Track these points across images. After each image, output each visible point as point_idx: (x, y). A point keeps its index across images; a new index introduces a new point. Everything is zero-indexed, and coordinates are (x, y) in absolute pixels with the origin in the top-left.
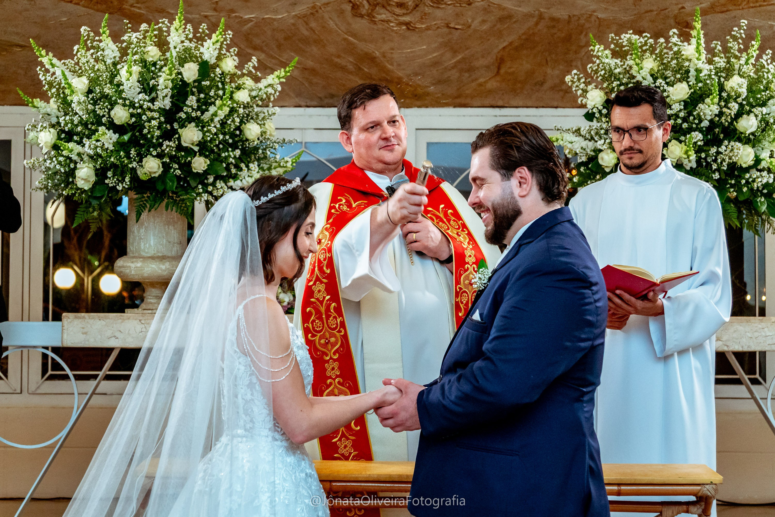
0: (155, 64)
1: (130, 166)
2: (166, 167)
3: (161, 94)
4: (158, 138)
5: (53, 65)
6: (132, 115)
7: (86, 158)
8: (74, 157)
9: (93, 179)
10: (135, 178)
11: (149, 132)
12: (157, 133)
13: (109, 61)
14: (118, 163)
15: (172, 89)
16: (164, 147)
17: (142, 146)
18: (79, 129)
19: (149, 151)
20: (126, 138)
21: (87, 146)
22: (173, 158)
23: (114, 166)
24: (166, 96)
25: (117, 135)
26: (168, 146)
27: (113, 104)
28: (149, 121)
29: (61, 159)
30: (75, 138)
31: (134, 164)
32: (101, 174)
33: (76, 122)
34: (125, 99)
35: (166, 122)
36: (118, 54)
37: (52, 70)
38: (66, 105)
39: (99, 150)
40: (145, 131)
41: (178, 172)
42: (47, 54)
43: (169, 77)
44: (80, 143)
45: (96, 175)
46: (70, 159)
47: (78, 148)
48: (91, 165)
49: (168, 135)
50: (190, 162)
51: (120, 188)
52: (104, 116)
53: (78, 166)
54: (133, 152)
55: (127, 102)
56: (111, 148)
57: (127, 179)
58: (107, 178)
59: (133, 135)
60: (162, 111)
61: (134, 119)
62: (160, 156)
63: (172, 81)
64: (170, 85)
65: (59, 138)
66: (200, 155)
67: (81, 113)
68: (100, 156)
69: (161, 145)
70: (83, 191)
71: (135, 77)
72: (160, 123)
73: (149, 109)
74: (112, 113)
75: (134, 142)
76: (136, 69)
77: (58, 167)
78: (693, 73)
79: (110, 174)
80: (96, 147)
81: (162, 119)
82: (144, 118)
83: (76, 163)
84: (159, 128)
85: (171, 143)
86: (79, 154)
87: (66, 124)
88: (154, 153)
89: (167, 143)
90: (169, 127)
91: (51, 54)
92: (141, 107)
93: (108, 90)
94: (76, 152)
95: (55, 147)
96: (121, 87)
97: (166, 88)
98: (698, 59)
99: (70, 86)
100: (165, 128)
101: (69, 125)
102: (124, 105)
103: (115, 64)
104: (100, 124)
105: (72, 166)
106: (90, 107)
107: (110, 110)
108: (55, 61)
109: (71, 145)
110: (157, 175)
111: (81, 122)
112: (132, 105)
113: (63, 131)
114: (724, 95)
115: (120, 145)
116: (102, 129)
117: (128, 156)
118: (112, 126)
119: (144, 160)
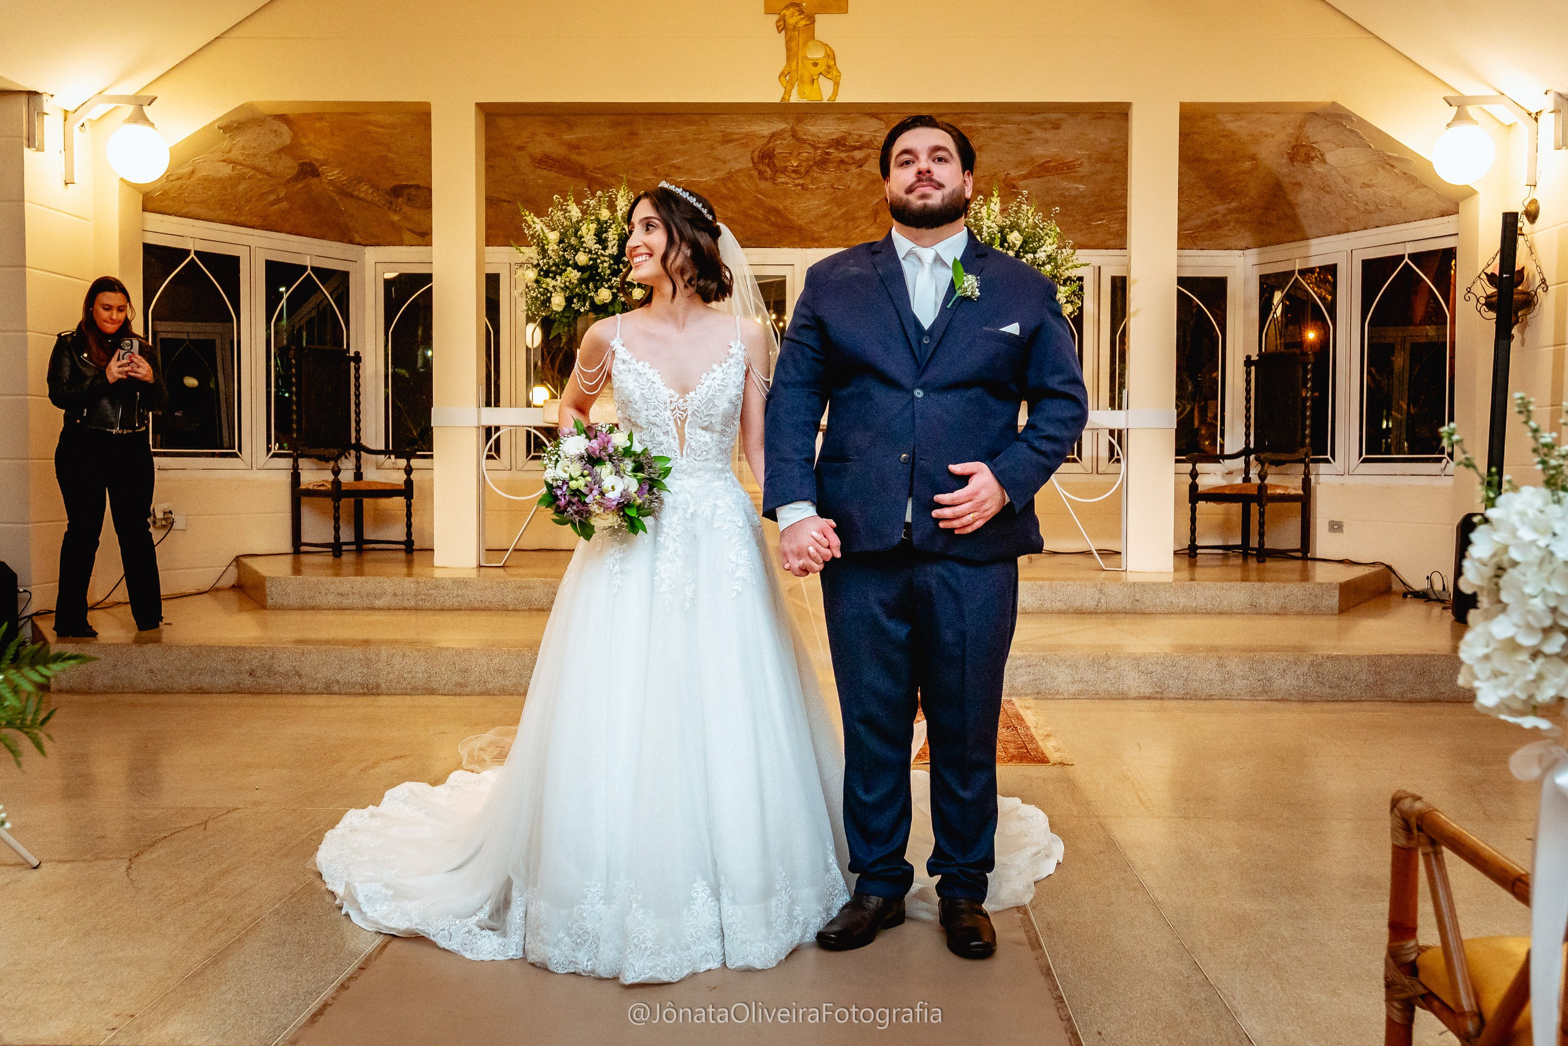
0: (606, 222)
1: (589, 295)
2: (615, 296)
3: (610, 245)
4: (609, 275)
5: (534, 222)
6: (590, 259)
7: (558, 289)
8: (551, 289)
9: (564, 304)
10: (593, 303)
11: (602, 271)
12: (608, 272)
13: (574, 220)
14: (581, 293)
15: (618, 241)
16: (613, 282)
17: (598, 280)
18: (554, 268)
19: (602, 284)
20: (586, 275)
21: (559, 281)
22: (618, 289)
23: (578, 295)
24: (614, 245)
25: (580, 273)
26: (616, 281)
27: (577, 251)
28: (602, 263)
29: (541, 290)
30: (551, 275)
31: (592, 294)
32: (569, 300)
33: (551, 264)
34: (585, 248)
35: (614, 264)
36: (580, 215)
37: (533, 226)
38: (543, 252)
39: (567, 284)
40: (600, 270)
41: (623, 299)
42: (530, 214)
43: (615, 232)
44: (554, 278)
45: (566, 301)
46: (548, 290)
47: (553, 283)
48: (562, 294)
49: (615, 273)
50: (631, 292)
51: (582, 310)
52: (570, 259)
53: (553, 295)
54: (591, 285)
55: (587, 250)
56: (576, 282)
57: (587, 304)
58: (573, 303)
59: (591, 273)
60: (611, 256)
61: (591, 262)
62: (610, 288)
63: (618, 235)
64: (617, 237)
65: (539, 275)
66: (638, 287)
67: (555, 257)
68: (567, 287)
69: (611, 280)
70: (557, 313)
71: (592, 232)
72: (611, 265)
73: (602, 255)
74: (576, 258)
75: (592, 278)
76: (593, 226)
77: (539, 295)
78: (985, 228)
79: (575, 300)
80: (565, 282)
81: (612, 262)
82: (599, 261)
83: (551, 293)
84: (609, 268)
85: (618, 279)
86: (554, 287)
87: (544, 265)
88: (606, 286)
89: (615, 278)
90: (616, 267)
91: (532, 214)
92: (596, 253)
93: (573, 241)
94: (551, 285)
95: (537, 281)
96: (582, 240)
97: (614, 239)
98: (988, 219)
99: (547, 238)
100: (614, 269)
101: (547, 266)
102: (585, 252)
103: (578, 222)
104: (569, 265)
105: (549, 295)
106: (561, 253)
107: (575, 256)
108: (536, 219)
109: (549, 280)
110: (608, 301)
111: (555, 264)
112: (590, 252)
113: (542, 270)
114: (1006, 245)
115: (581, 281)
116: (569, 269)
117: (588, 288)
118: (576, 266)
119: (599, 290)
